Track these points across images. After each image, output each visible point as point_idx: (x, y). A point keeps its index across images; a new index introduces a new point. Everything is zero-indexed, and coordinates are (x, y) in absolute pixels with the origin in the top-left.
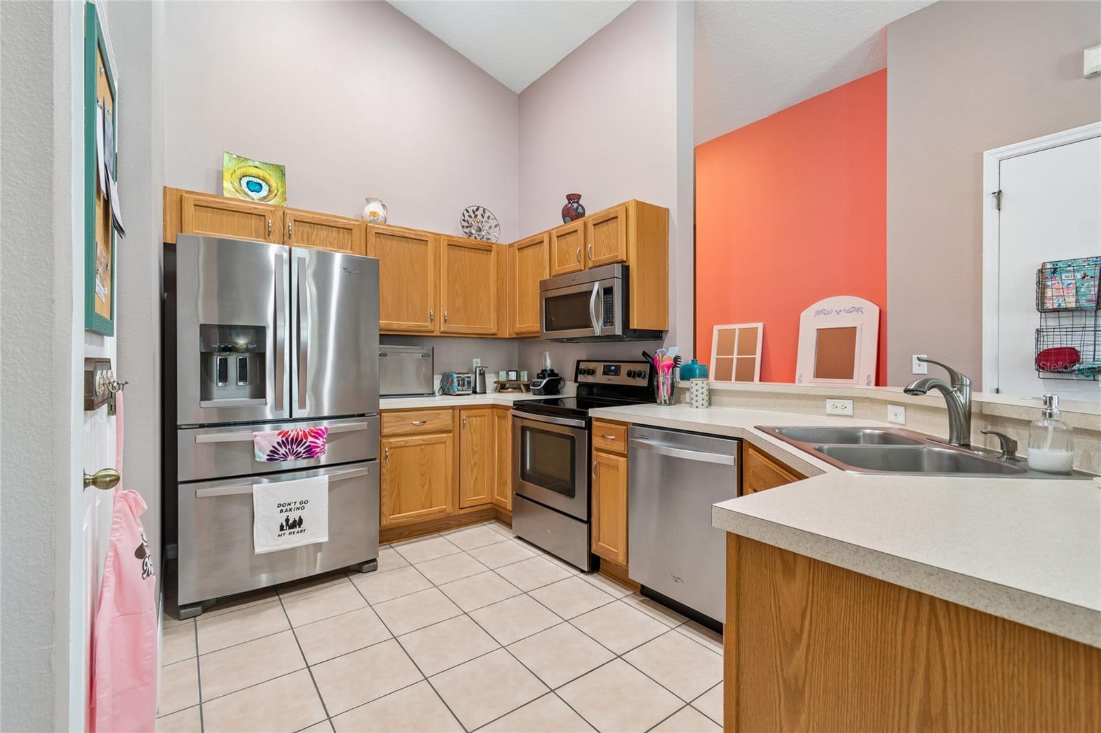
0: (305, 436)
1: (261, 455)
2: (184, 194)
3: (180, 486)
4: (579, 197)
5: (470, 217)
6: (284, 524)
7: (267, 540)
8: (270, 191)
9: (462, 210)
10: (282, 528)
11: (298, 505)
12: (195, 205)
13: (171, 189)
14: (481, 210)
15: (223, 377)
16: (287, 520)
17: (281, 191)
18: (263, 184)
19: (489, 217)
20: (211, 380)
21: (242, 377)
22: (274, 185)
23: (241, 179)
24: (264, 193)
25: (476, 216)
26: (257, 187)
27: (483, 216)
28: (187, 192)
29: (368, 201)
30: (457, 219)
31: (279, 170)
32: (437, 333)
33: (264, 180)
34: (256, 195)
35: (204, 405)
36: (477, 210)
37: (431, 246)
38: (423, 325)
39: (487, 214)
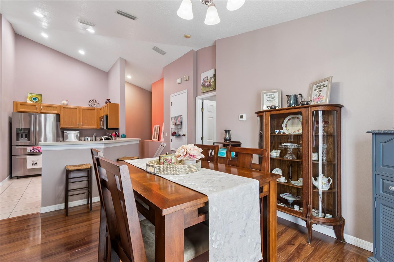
0: (38, 148)
1: (28, 151)
2: (18, 103)
3: (12, 156)
4: (109, 99)
5: (92, 102)
6: (33, 163)
7: (29, 166)
8: (38, 100)
9: (89, 100)
10: (33, 164)
11: (36, 160)
12: (20, 104)
13: (15, 102)
14: (95, 100)
15: (22, 137)
16: (34, 163)
17: (41, 100)
18: (37, 99)
19: (97, 102)
20: (19, 138)
21: (26, 137)
22: (39, 98)
23: (32, 98)
24: (37, 100)
25: (93, 101)
26: (35, 99)
27: (95, 101)
28: (18, 102)
29: (63, 100)
30: (88, 103)
31: (41, 95)
32: (80, 128)
33: (37, 98)
34: (35, 101)
35: (17, 142)
36: (94, 100)
37: (78, 109)
38: (76, 126)
39: (96, 101)
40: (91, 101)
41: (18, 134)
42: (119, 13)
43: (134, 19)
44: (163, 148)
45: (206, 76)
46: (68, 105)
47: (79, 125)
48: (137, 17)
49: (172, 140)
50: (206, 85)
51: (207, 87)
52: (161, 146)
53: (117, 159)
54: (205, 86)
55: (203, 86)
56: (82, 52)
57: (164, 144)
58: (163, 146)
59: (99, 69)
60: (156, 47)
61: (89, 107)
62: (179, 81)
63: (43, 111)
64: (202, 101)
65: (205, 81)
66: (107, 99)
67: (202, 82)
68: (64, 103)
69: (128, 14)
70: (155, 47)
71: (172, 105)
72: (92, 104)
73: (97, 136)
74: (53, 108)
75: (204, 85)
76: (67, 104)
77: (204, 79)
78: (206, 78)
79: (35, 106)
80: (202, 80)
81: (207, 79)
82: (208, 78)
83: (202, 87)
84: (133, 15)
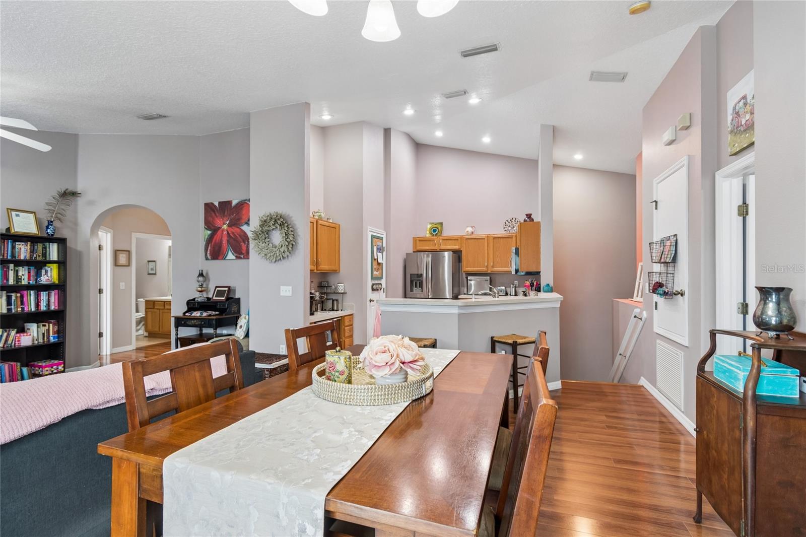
2: (418, 238)
4: (531, 215)
5: (509, 223)
9: (505, 220)
12: (419, 241)
13: (415, 237)
14: (514, 219)
15: (416, 286)
17: (441, 230)
20: (413, 287)
21: (420, 287)
23: (431, 229)
24: (437, 232)
25: (510, 220)
26: (435, 231)
29: (467, 227)
30: (503, 225)
31: (441, 224)
32: (489, 272)
33: (438, 229)
34: (434, 234)
35: (411, 293)
36: (512, 219)
37: (486, 239)
38: (482, 269)
39: (517, 220)
40: (507, 221)
41: (412, 282)
42: (466, 54)
43: (496, 49)
44: (641, 323)
45: (741, 96)
46: (475, 233)
47: (487, 267)
48: (495, 43)
49: (656, 303)
50: (741, 125)
51: (745, 131)
52: (635, 317)
53: (490, 337)
54: (740, 130)
55: (732, 132)
56: (486, 140)
57: (641, 313)
58: (641, 319)
59: (523, 159)
60: (596, 73)
61: (504, 232)
62: (667, 136)
63: (443, 247)
64: (744, 180)
65: (737, 113)
66: (527, 215)
67: (730, 118)
68: (467, 231)
69: (478, 47)
70: (592, 73)
71: (656, 209)
72: (509, 226)
73: (519, 287)
74: (453, 241)
75: (737, 128)
76: (472, 233)
77: (734, 108)
78: (741, 103)
79: (434, 240)
80: (730, 111)
81: (745, 104)
82: (746, 99)
83: (729, 135)
84: (486, 45)
